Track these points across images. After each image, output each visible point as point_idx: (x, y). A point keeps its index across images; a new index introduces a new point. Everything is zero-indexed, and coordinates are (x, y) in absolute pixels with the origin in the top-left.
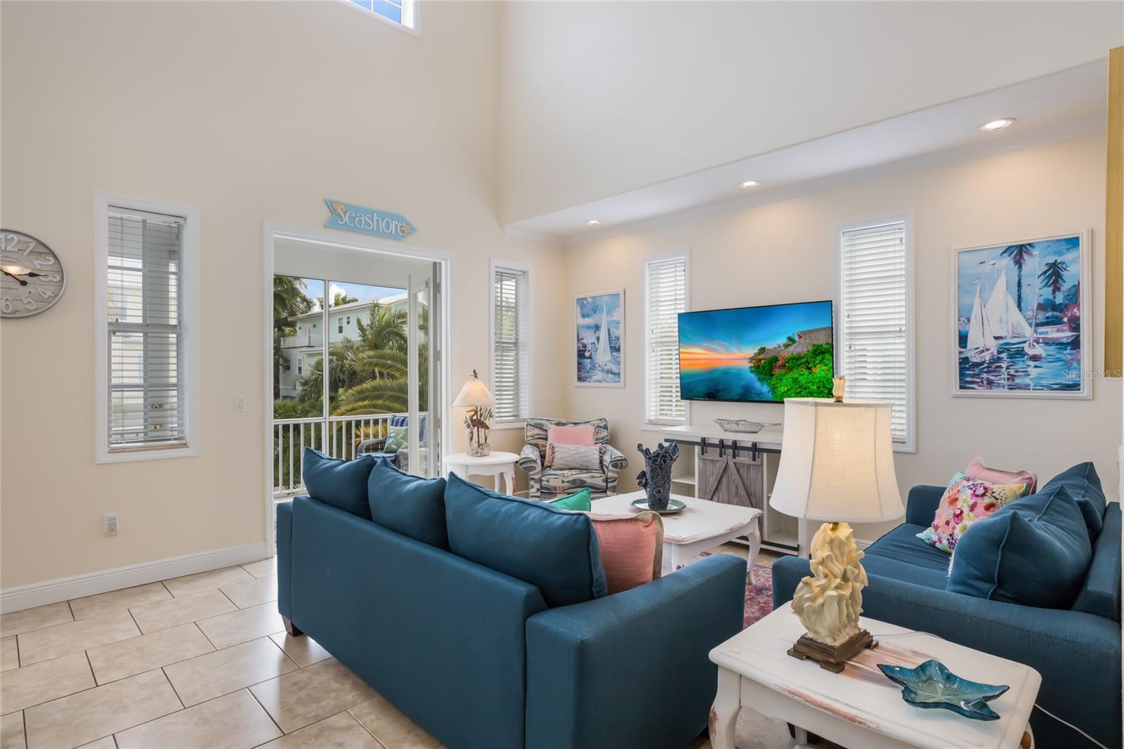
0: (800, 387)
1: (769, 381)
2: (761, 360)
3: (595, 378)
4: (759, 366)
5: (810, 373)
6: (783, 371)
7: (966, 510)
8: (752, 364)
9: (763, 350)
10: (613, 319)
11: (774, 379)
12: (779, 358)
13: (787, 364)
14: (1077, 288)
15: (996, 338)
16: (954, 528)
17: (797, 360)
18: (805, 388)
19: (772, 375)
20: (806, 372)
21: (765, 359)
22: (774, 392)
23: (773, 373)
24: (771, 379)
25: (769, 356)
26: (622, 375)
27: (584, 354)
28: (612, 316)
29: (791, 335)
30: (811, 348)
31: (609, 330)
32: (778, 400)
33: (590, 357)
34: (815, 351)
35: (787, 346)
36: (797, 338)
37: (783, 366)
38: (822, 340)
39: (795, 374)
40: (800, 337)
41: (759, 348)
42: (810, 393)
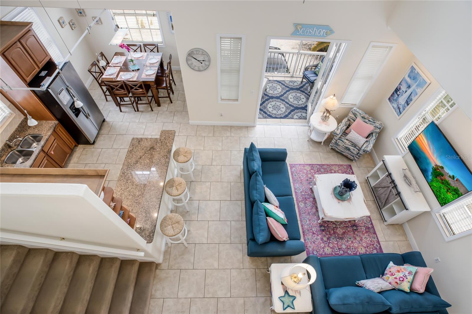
0: (439, 191)
1: (433, 177)
2: (439, 169)
3: (394, 105)
4: (436, 170)
5: (446, 192)
6: (440, 181)
8: (435, 167)
9: (442, 168)
10: (416, 90)
11: (436, 179)
12: (444, 176)
13: (444, 181)
17: (448, 184)
18: (440, 193)
19: (436, 177)
20: (446, 190)
21: (440, 171)
22: (431, 181)
23: (437, 177)
25: (442, 172)
26: (401, 115)
27: (397, 92)
28: (417, 89)
29: (455, 176)
30: (455, 187)
31: (412, 93)
32: (430, 185)
33: (398, 95)
34: (455, 190)
35: (450, 177)
36: (455, 179)
37: (442, 180)
38: (461, 190)
39: (442, 186)
40: (457, 180)
41: (442, 166)
42: (440, 196)
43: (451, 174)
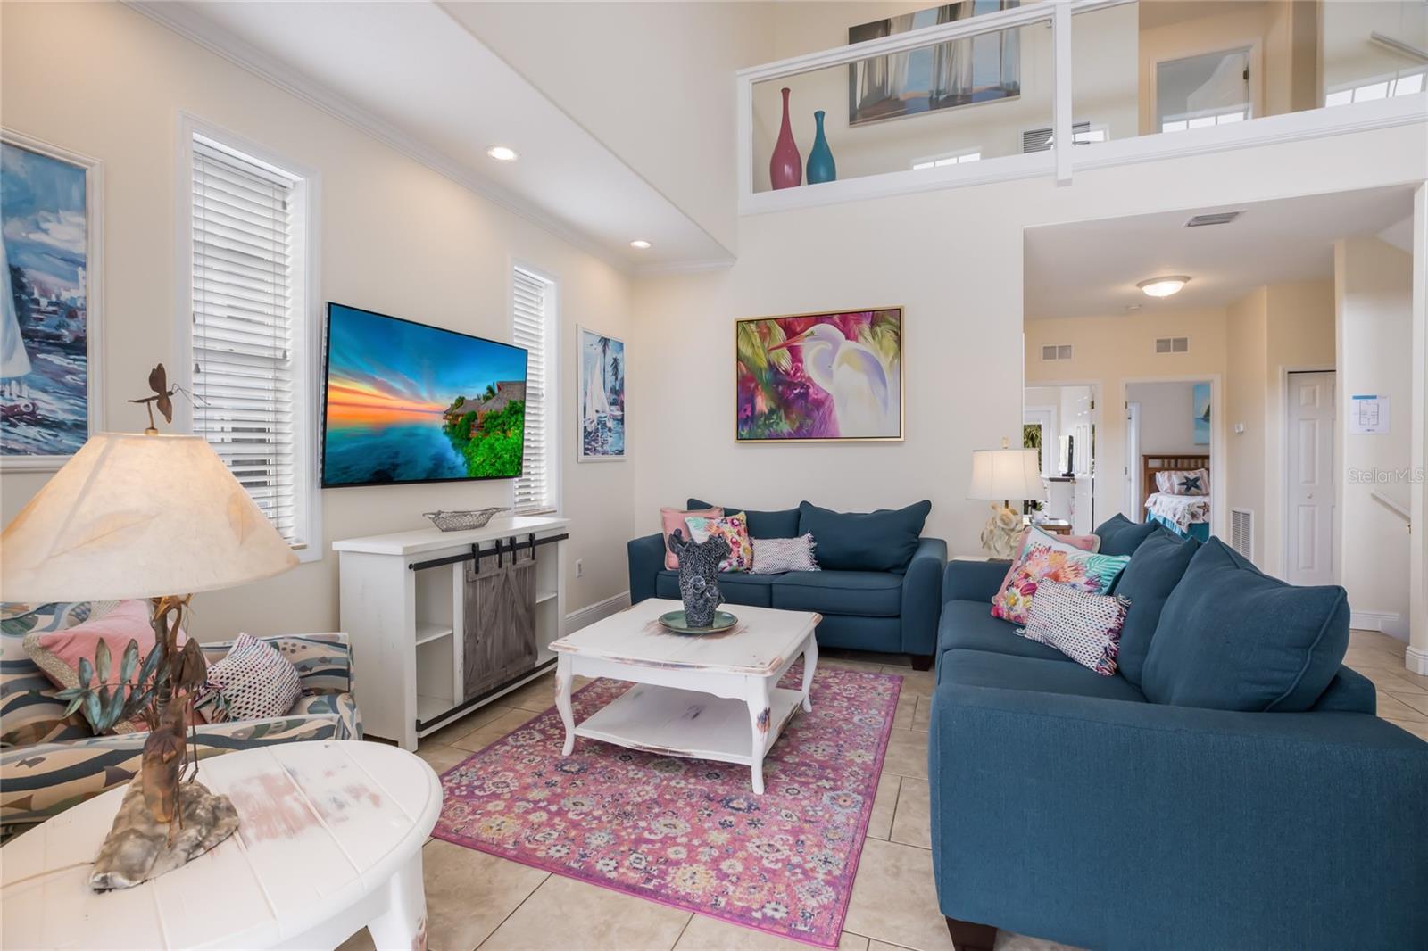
1: (465, 448)
2: (458, 416)
4: (455, 425)
5: (505, 438)
6: (481, 434)
7: (737, 537)
8: (447, 422)
9: (461, 401)
11: (472, 444)
12: (478, 415)
13: (485, 425)
14: (622, 379)
15: (597, 412)
16: (739, 551)
17: (495, 419)
18: (499, 458)
19: (469, 439)
20: (501, 436)
21: (463, 415)
22: (469, 465)
23: (471, 436)
24: (467, 446)
25: (467, 410)
30: (507, 405)
32: (473, 476)
34: (511, 409)
35: (486, 398)
36: (496, 390)
37: (481, 427)
38: (516, 398)
39: (490, 439)
40: (499, 389)
41: (457, 397)
42: (503, 464)
43: (483, 391)
